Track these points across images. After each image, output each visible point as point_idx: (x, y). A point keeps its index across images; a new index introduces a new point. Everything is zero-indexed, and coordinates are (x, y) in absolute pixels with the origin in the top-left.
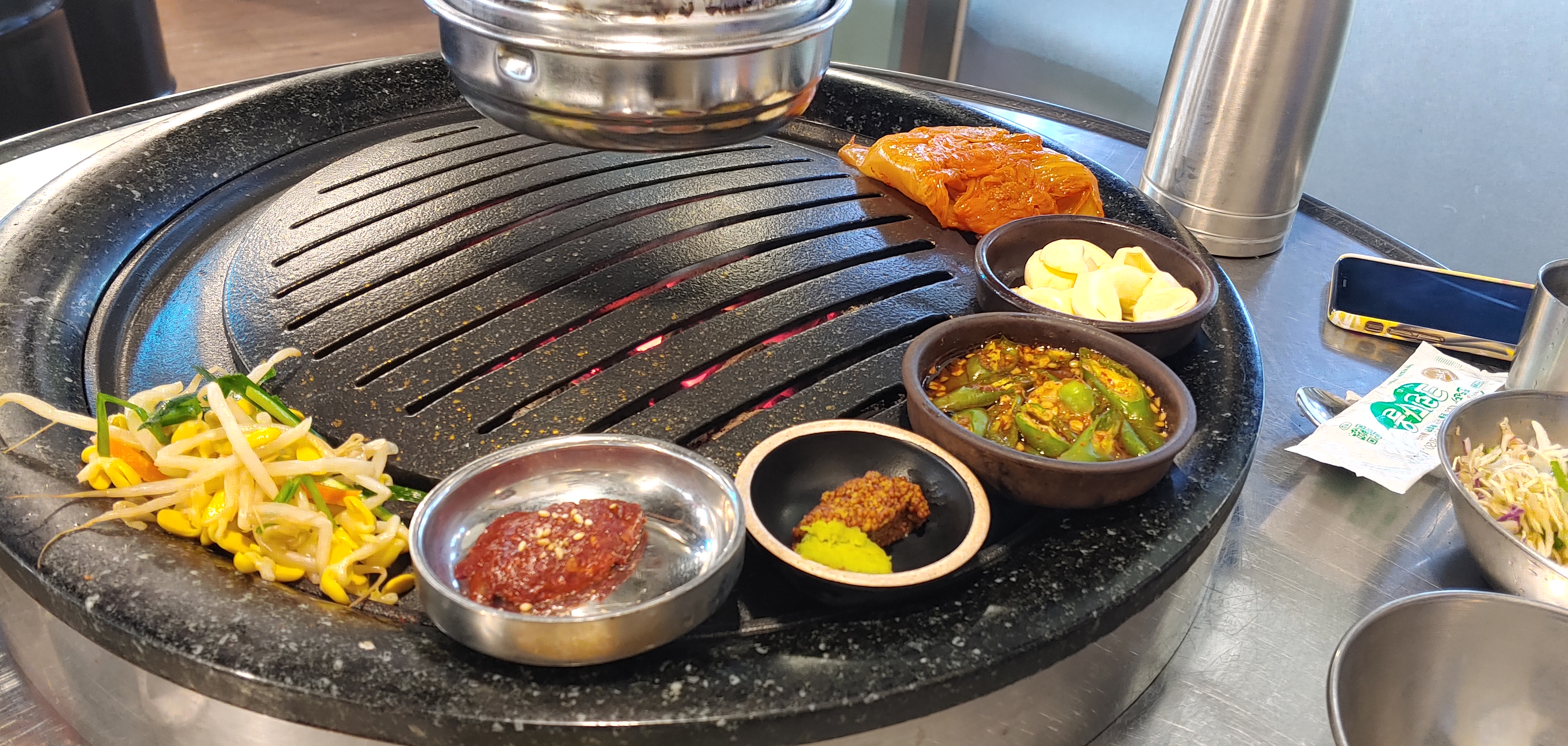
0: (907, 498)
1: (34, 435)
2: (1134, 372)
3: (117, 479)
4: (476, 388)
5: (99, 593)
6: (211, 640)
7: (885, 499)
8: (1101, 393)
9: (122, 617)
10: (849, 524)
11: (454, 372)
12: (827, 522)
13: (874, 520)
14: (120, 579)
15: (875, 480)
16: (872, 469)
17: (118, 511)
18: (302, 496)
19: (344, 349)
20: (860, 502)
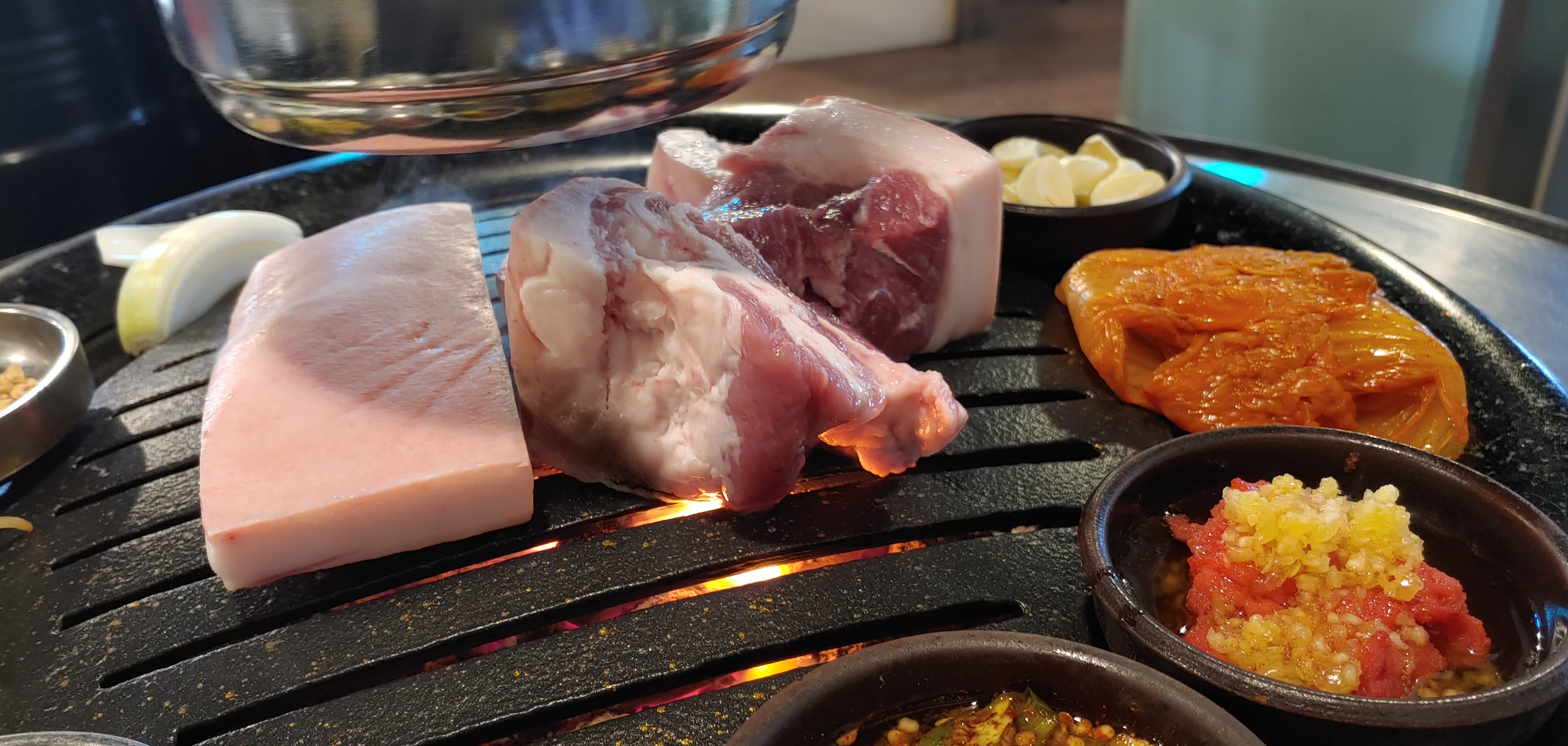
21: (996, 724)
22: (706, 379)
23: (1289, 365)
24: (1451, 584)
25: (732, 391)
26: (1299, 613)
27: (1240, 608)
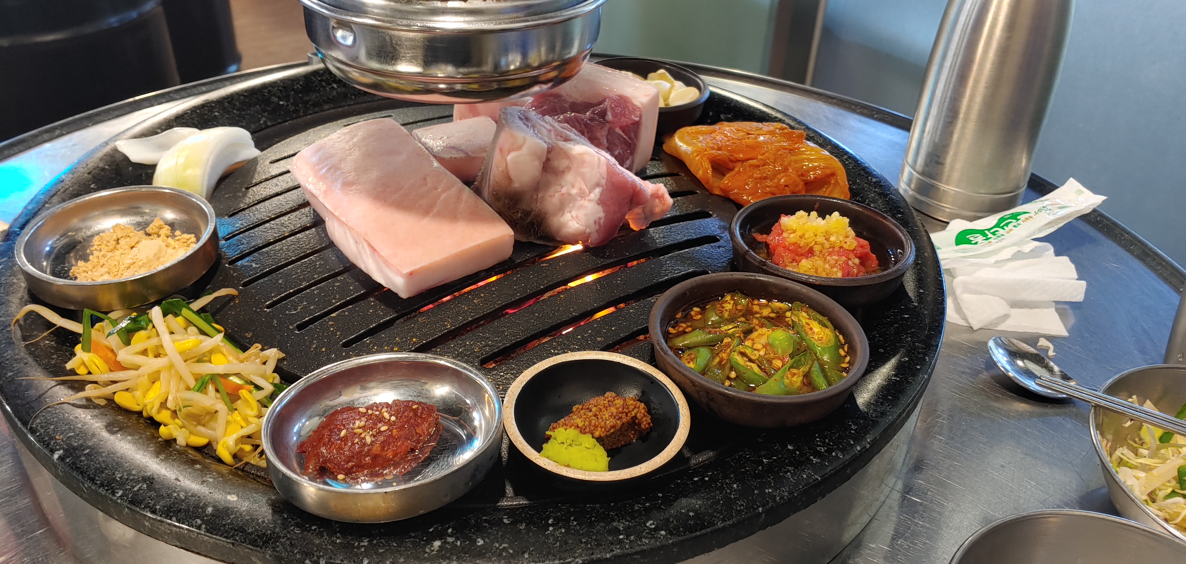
0: (633, 413)
1: (45, 334)
2: (832, 324)
3: (93, 369)
4: (346, 313)
5: (63, 449)
6: (129, 487)
7: (615, 414)
8: (802, 339)
9: (75, 467)
10: (583, 431)
11: (334, 301)
12: (566, 429)
13: (603, 429)
14: (79, 440)
15: (610, 399)
16: (610, 390)
17: (90, 391)
18: (211, 388)
19: (262, 281)
20: (595, 415)
21: (729, 303)
22: (587, 191)
23: (779, 172)
24: (865, 242)
25: (602, 194)
26: (816, 258)
27: (794, 260)
